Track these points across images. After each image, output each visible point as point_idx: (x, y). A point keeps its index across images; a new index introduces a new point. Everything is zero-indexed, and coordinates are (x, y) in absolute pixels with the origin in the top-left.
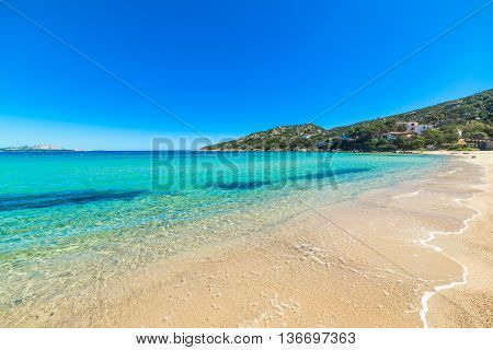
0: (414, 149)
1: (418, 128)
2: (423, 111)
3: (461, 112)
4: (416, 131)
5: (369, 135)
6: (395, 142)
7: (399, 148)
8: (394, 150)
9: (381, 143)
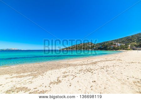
0: (118, 50)
1: (119, 44)
2: (121, 39)
3: (131, 40)
4: (118, 45)
5: (107, 46)
6: (113, 48)
7: (114, 49)
8: (113, 50)
9: (110, 48)
